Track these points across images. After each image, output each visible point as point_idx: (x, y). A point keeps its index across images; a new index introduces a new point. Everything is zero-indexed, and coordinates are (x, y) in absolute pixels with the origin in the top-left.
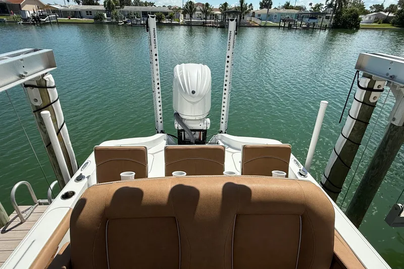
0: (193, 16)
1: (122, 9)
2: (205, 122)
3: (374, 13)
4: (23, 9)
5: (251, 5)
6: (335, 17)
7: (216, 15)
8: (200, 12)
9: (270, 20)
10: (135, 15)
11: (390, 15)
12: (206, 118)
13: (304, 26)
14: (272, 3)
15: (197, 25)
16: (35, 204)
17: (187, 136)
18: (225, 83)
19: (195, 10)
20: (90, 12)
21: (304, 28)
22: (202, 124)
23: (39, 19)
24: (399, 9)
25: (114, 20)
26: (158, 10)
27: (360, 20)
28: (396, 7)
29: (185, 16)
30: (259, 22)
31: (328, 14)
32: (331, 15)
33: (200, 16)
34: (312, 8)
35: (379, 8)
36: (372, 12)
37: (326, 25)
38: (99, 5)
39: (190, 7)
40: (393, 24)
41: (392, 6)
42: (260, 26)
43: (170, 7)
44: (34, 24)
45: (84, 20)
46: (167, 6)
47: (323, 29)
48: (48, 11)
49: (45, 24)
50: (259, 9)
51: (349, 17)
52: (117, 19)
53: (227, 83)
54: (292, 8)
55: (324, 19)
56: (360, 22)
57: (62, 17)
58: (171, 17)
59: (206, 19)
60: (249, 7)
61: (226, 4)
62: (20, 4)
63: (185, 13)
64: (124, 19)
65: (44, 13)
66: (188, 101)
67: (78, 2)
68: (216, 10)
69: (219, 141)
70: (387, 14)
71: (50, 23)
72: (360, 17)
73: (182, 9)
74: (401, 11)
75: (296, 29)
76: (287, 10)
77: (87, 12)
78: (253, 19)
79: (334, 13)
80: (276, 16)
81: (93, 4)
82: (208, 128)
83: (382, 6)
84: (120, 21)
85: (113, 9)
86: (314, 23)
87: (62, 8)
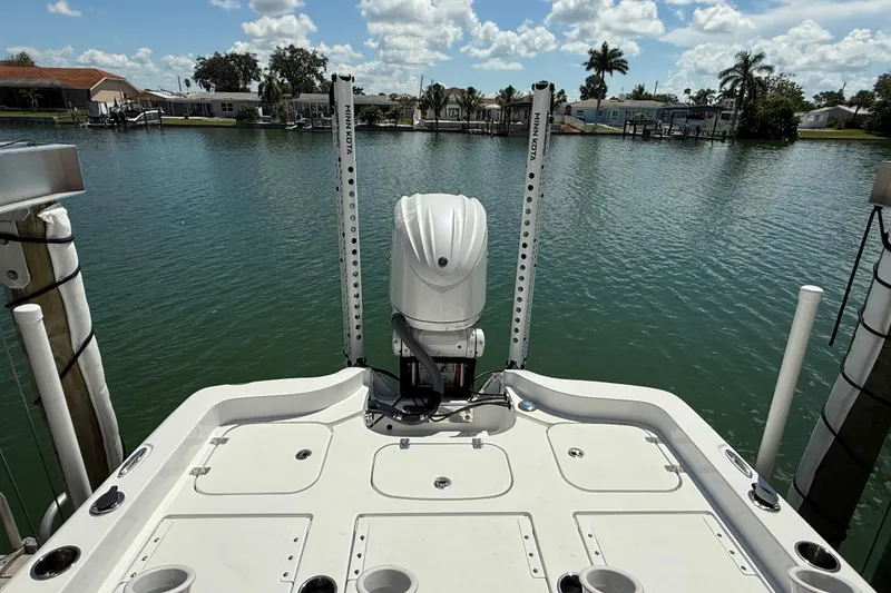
0: (442, 114)
1: (294, 100)
2: (472, 338)
3: (825, 109)
4: (93, 99)
5: (562, 92)
6: (742, 116)
7: (490, 110)
8: (457, 106)
9: (603, 122)
10: (320, 109)
11: (861, 112)
12: (475, 327)
13: (676, 133)
14: (606, 87)
15: (450, 130)
16: (16, 550)
17: (423, 375)
18: (523, 240)
19: (446, 101)
20: (230, 105)
21: (677, 137)
22: (463, 343)
23: (123, 118)
24: (878, 99)
25: (277, 121)
26: (369, 101)
27: (798, 121)
28: (872, 95)
29: (424, 113)
30: (580, 125)
31: (726, 109)
32: (733, 112)
33: (456, 113)
34: (691, 98)
35: (834, 98)
36: (819, 107)
37: (725, 132)
38: (248, 91)
39: (436, 95)
40: (870, 130)
41: (862, 94)
42: (582, 134)
43: (393, 97)
44: (112, 127)
45: (215, 119)
46: (388, 94)
47: (717, 140)
48: (144, 103)
49: (135, 127)
50: (579, 100)
51: (773, 115)
52: (284, 119)
53: (528, 240)
54: (649, 97)
55: (720, 121)
56: (796, 124)
57: (171, 115)
58: (395, 116)
59: (468, 119)
60: (558, 97)
61: (510, 90)
62: (88, 90)
63: (423, 108)
64: (299, 118)
65: (135, 106)
66: (429, 284)
67: (208, 87)
68: (490, 101)
69: (508, 388)
70: (853, 110)
71: (146, 125)
72: (796, 115)
73: (420, 101)
74: (884, 104)
75: (661, 138)
76: (638, 102)
77: (223, 105)
78: (568, 119)
79: (738, 108)
80: (615, 113)
81: (237, 90)
82: (480, 354)
83: (840, 95)
84: (289, 123)
85: (277, 100)
86: (698, 129)
87: (174, 97)
